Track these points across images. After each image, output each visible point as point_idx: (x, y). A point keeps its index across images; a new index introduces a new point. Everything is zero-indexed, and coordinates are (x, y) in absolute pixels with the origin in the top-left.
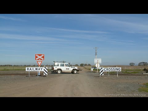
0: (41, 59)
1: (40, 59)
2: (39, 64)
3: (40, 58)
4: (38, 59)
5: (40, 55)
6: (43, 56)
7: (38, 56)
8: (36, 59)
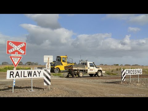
0: (19, 53)
1: (17, 51)
2: (16, 63)
3: (18, 49)
4: (14, 53)
5: (17, 44)
6: (23, 45)
7: (14, 46)
8: (8, 52)
